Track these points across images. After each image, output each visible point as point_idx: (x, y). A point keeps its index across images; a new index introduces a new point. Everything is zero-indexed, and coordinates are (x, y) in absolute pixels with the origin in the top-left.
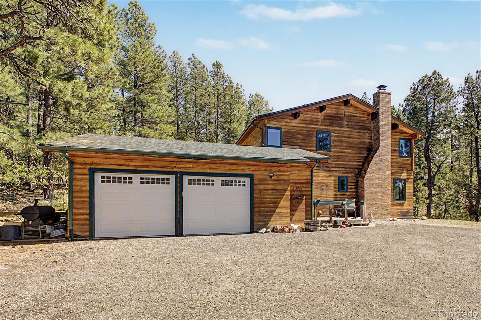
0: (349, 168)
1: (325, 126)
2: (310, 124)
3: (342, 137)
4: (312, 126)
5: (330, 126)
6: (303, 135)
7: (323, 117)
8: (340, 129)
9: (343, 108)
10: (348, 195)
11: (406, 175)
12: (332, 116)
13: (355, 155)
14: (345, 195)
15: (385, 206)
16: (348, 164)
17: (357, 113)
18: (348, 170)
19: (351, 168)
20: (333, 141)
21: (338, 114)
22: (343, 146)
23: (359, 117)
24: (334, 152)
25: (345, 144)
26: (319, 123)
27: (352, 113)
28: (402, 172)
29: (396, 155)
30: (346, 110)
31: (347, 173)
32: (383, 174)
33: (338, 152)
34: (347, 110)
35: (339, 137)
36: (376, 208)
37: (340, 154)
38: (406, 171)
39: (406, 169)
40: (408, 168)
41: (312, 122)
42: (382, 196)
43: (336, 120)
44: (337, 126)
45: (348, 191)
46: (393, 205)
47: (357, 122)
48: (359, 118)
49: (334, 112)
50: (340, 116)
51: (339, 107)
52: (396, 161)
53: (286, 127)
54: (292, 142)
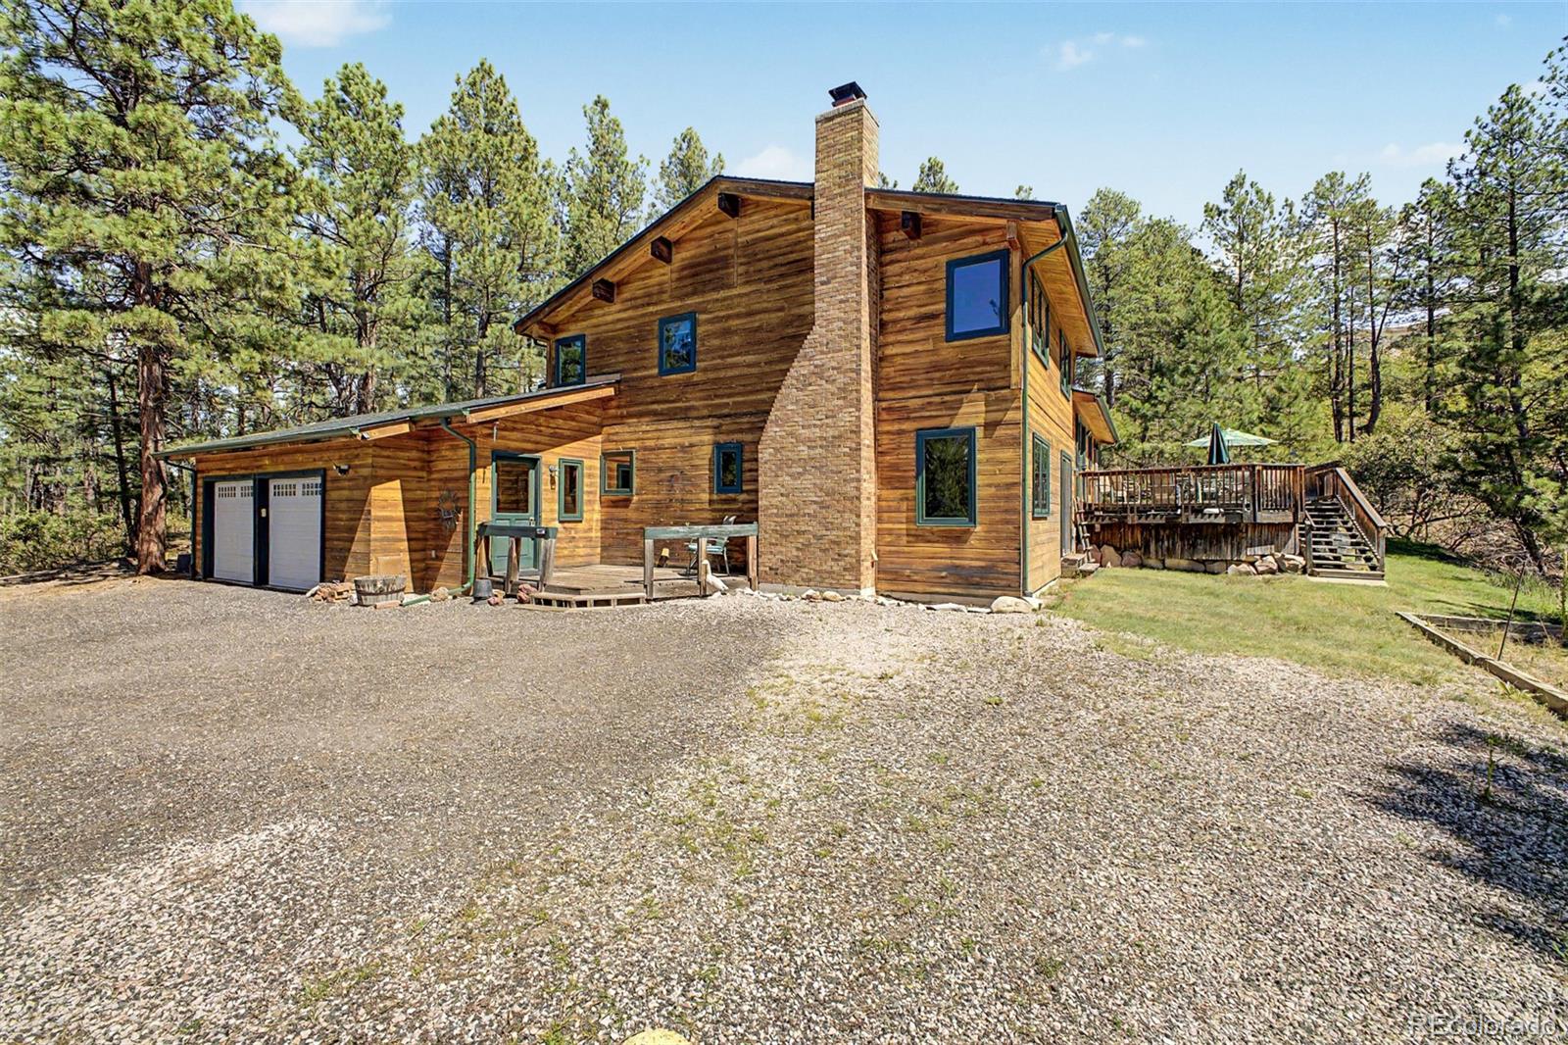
0: (745, 414)
1: (681, 298)
2: (643, 305)
3: (728, 317)
4: (651, 309)
5: (694, 293)
6: (630, 339)
7: (675, 276)
8: (722, 294)
9: (731, 224)
10: (744, 503)
11: (983, 409)
12: (699, 264)
13: (767, 369)
14: (734, 500)
15: (834, 542)
16: (744, 402)
17: (772, 227)
18: (745, 420)
19: (751, 414)
20: (702, 340)
21: (716, 250)
22: (732, 348)
23: (782, 235)
24: (705, 370)
25: (736, 339)
26: (665, 296)
27: (758, 231)
28: (961, 402)
29: (935, 338)
30: (740, 230)
31: (741, 431)
32: (829, 421)
33: (716, 369)
34: (742, 229)
35: (719, 319)
36: (798, 549)
37: (722, 374)
38: (981, 395)
39: (982, 385)
40: (991, 380)
41: (649, 299)
42: (823, 506)
43: (711, 271)
44: (714, 290)
45: (745, 488)
46: (916, 537)
47: (774, 257)
48: (781, 242)
49: (704, 250)
50: (722, 254)
51: (720, 228)
52: (935, 358)
53: (595, 330)
54: (608, 366)
